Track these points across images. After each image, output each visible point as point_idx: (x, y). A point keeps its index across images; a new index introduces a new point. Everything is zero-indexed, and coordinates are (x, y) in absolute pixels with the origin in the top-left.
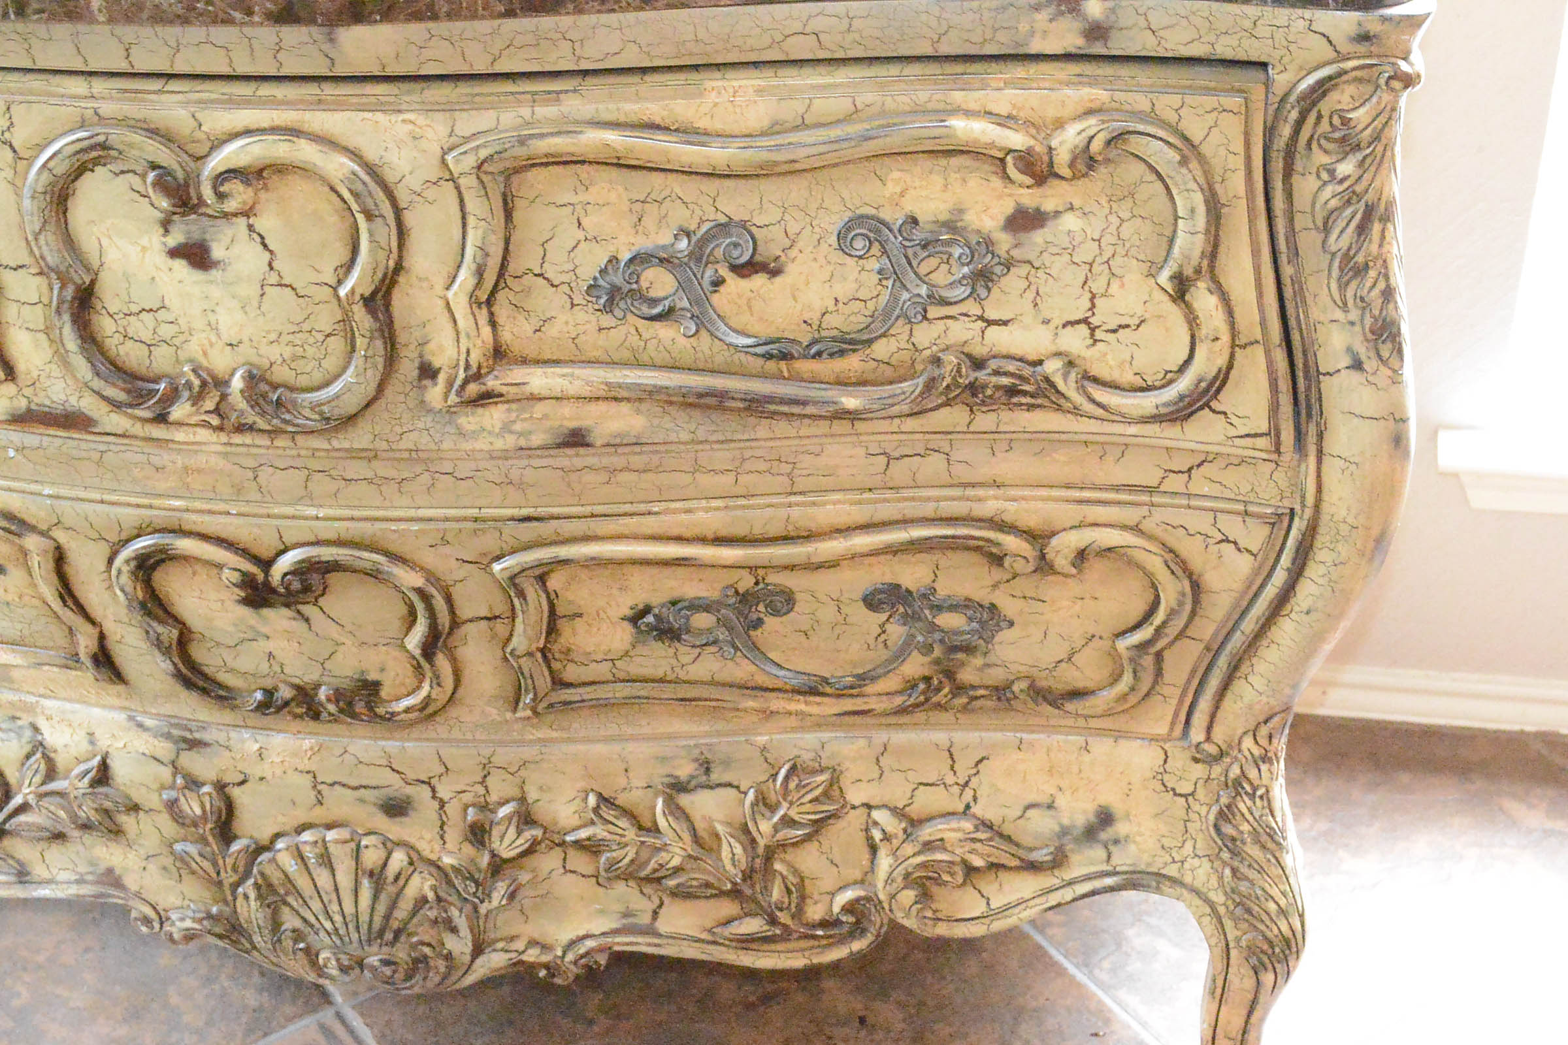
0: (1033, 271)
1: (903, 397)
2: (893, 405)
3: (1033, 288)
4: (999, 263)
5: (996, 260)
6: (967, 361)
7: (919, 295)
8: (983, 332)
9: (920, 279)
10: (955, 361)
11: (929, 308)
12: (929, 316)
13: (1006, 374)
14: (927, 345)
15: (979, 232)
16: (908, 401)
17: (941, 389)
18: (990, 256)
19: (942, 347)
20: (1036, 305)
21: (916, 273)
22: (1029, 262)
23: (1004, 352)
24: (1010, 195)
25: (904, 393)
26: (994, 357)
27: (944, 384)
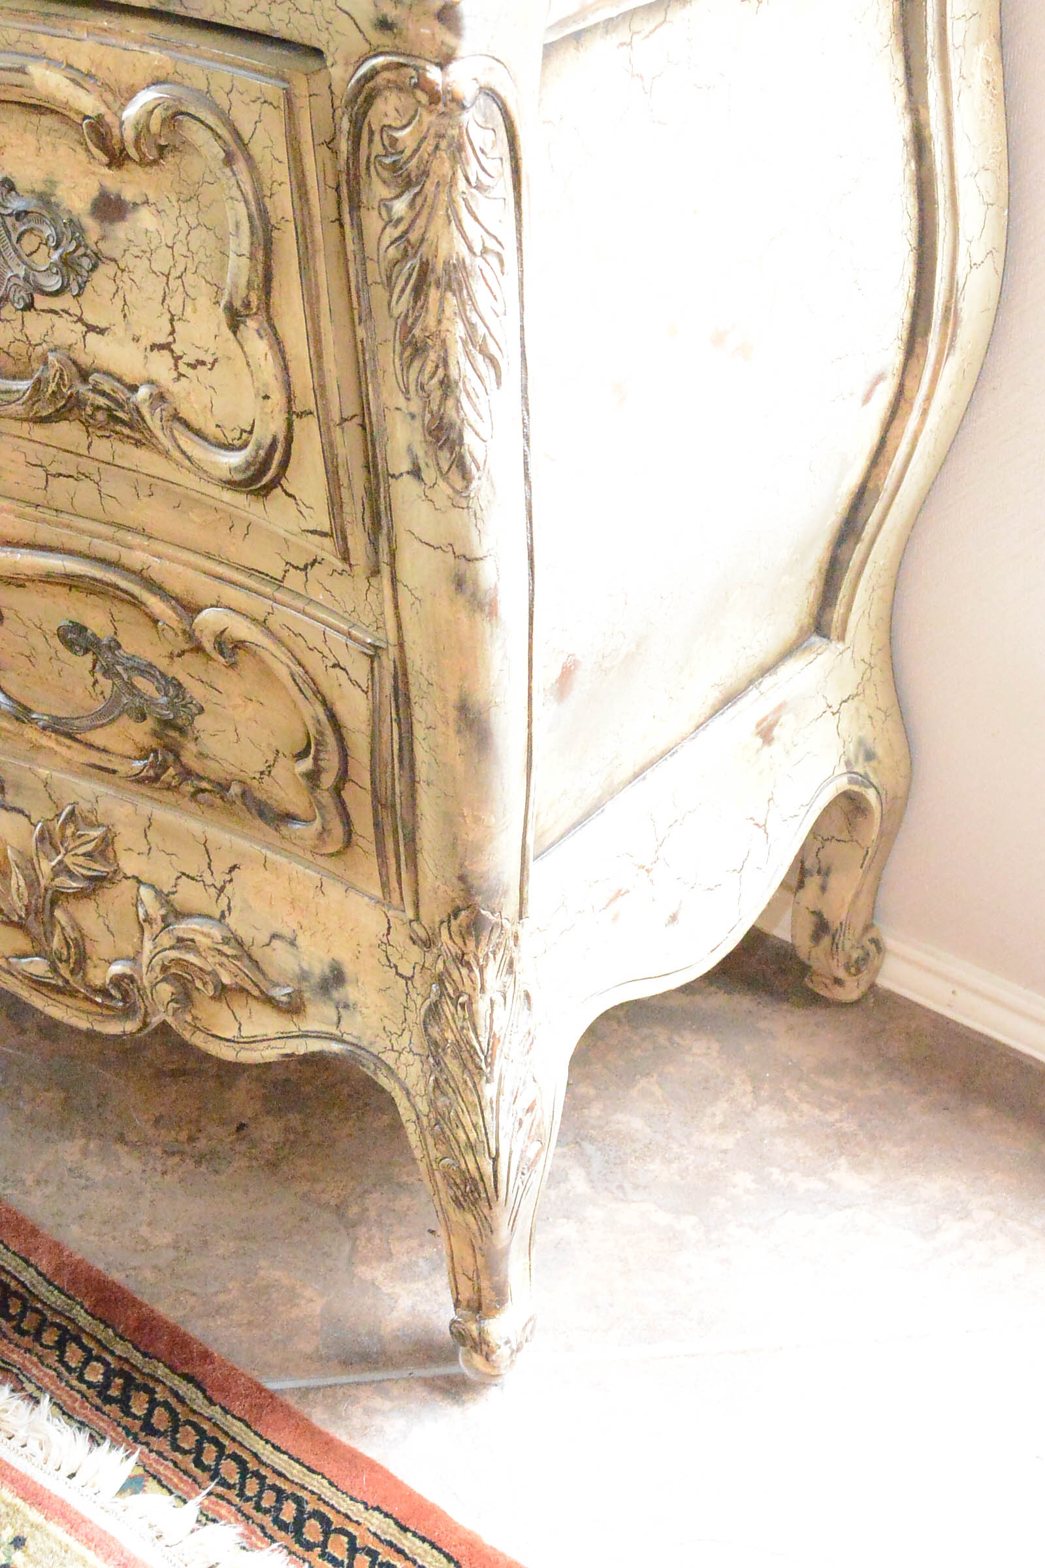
0: (119, 273)
1: (17, 396)
2: (9, 403)
3: (121, 293)
4: (85, 255)
5: (81, 251)
6: (74, 369)
7: (17, 276)
8: (84, 337)
9: (19, 257)
10: (57, 365)
11: (35, 295)
12: (37, 305)
13: (103, 394)
14: (39, 341)
15: (70, 212)
16: (21, 402)
17: (47, 395)
18: (74, 244)
19: (52, 346)
20: (125, 316)
21: (16, 250)
22: (115, 260)
23: (105, 368)
24: (93, 173)
25: (18, 391)
26: (97, 371)
27: (50, 391)
